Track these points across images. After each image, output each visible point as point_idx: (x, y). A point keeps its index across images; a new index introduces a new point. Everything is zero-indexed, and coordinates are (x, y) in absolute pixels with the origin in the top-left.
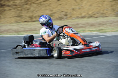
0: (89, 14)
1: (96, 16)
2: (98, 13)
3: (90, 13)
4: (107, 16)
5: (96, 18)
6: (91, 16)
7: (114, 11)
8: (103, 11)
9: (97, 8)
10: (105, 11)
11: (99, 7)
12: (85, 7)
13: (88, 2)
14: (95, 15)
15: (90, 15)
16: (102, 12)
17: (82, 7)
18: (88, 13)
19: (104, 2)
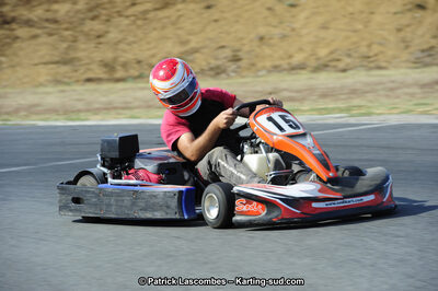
0: (318, 59)
1: (341, 65)
2: (349, 56)
3: (323, 52)
4: (384, 64)
5: (344, 71)
6: (326, 66)
7: (407, 47)
8: (369, 46)
9: (347, 38)
10: (376, 49)
11: (355, 31)
12: (304, 31)
13: (314, 14)
14: (338, 60)
15: (322, 62)
16: (364, 50)
17: (293, 30)
18: (312, 55)
19: (372, 13)
